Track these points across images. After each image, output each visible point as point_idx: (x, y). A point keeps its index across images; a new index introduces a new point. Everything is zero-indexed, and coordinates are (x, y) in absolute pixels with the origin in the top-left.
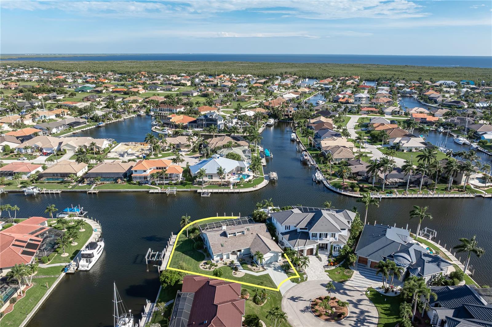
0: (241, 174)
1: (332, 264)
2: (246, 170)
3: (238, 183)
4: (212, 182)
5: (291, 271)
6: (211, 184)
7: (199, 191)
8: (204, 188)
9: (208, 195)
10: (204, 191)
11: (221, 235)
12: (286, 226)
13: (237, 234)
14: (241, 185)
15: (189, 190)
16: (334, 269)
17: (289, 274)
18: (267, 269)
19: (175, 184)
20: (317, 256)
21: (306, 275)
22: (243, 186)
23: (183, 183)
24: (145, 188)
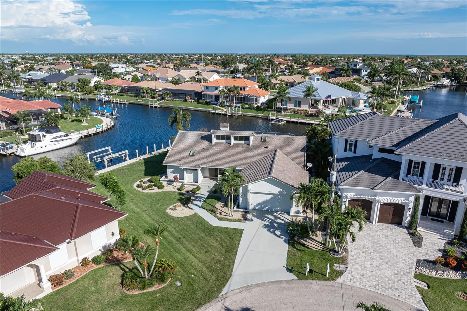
1: (454, 263)
2: (362, 105)
4: (298, 110)
5: (309, 243)
6: (294, 112)
7: (271, 117)
8: (282, 115)
11: (203, 138)
12: (346, 140)
13: (233, 141)
15: (259, 115)
16: (455, 281)
17: (299, 247)
18: (252, 220)
19: (247, 108)
20: (411, 231)
21: (343, 266)
23: (258, 109)
24: (208, 108)
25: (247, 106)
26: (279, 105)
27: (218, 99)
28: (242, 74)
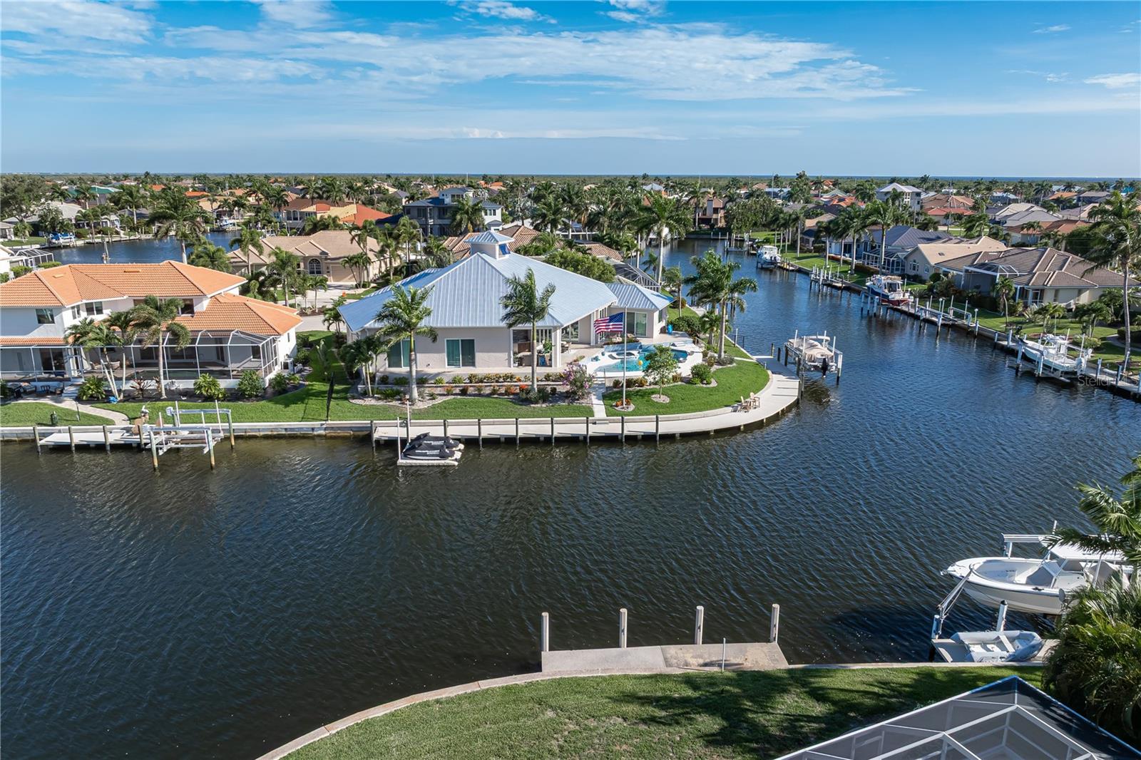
0: (633, 343)
2: (658, 326)
3: (630, 383)
4: (471, 378)
6: (464, 392)
7: (384, 431)
8: (419, 415)
9: (443, 456)
10: (414, 432)
14: (655, 398)
15: (316, 426)
19: (234, 396)
22: (664, 399)
23: (283, 393)
24: (19, 422)
25: (223, 384)
26: (379, 364)
27: (61, 366)
28: (78, 236)
